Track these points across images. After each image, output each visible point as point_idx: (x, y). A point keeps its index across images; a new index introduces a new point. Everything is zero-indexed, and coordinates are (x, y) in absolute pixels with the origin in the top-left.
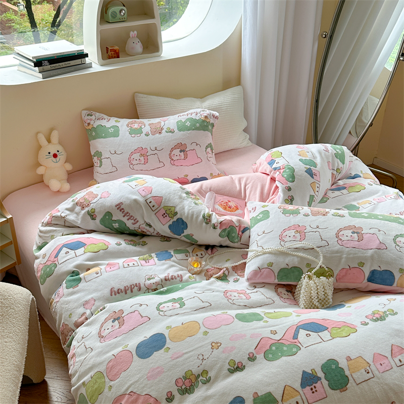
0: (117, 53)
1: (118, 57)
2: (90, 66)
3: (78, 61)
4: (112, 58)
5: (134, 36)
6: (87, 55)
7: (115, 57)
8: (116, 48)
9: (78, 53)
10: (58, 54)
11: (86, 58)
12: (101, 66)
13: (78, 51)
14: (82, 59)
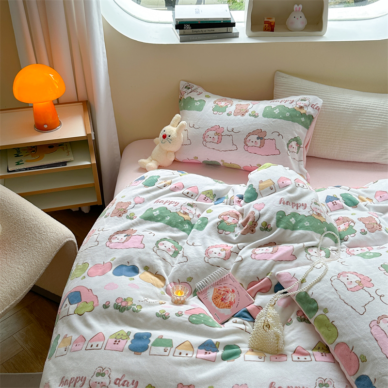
0: (271, 26)
1: (272, 30)
2: (236, 36)
3: (224, 29)
4: (265, 30)
5: (298, 9)
6: (233, 25)
7: (268, 30)
8: (273, 20)
9: (223, 21)
10: (202, 19)
11: (233, 27)
12: (249, 37)
13: (224, 19)
14: (228, 28)
